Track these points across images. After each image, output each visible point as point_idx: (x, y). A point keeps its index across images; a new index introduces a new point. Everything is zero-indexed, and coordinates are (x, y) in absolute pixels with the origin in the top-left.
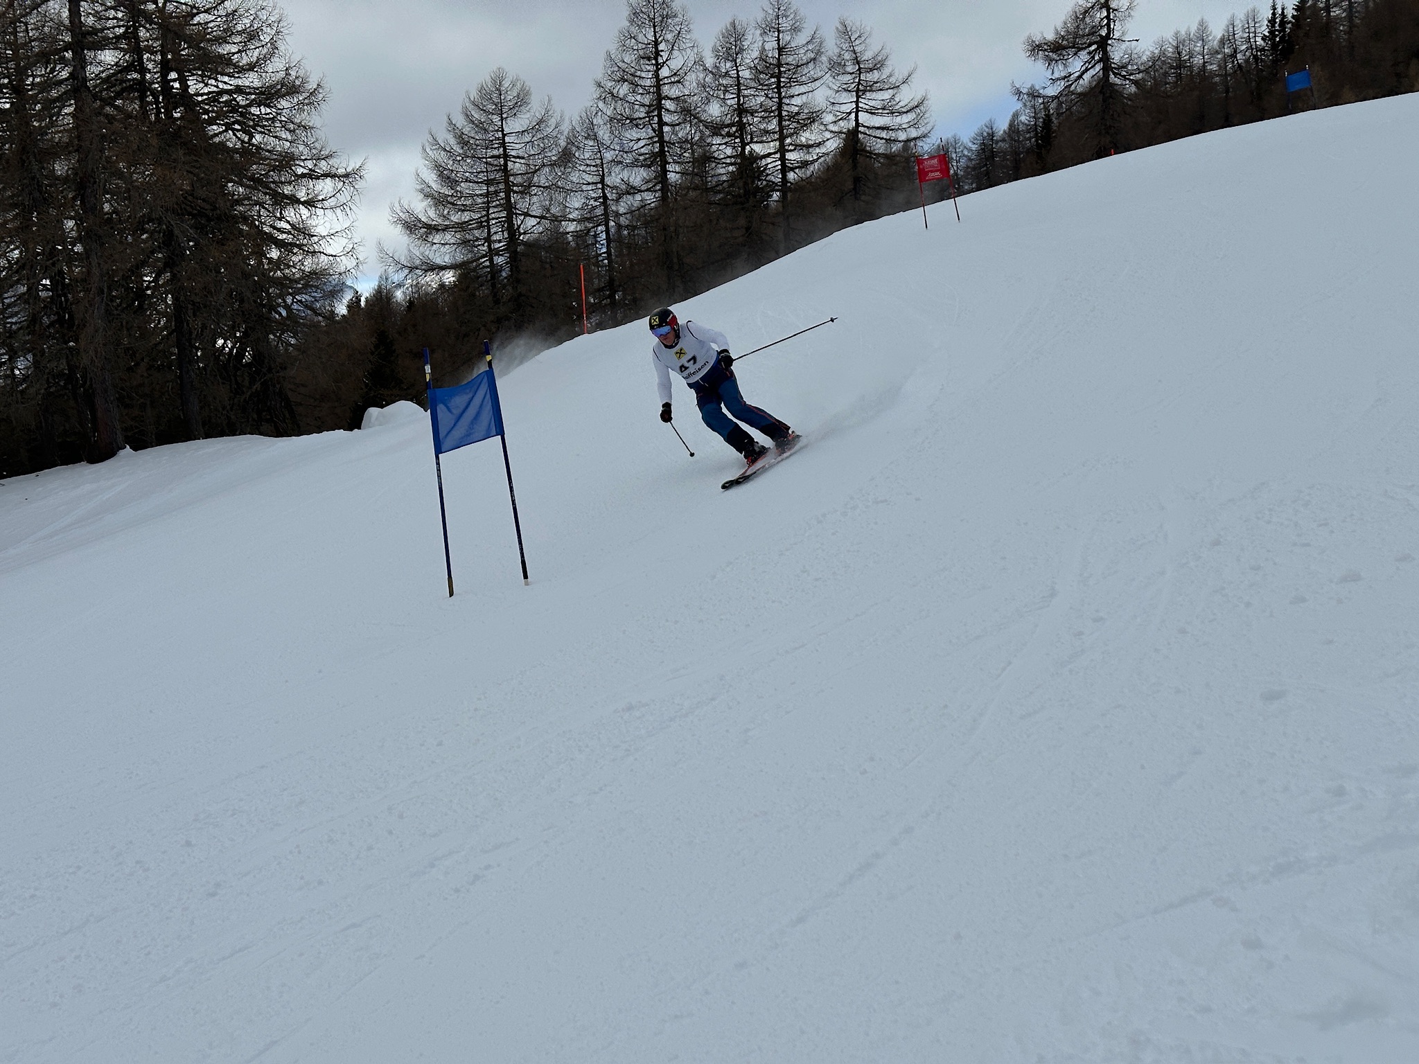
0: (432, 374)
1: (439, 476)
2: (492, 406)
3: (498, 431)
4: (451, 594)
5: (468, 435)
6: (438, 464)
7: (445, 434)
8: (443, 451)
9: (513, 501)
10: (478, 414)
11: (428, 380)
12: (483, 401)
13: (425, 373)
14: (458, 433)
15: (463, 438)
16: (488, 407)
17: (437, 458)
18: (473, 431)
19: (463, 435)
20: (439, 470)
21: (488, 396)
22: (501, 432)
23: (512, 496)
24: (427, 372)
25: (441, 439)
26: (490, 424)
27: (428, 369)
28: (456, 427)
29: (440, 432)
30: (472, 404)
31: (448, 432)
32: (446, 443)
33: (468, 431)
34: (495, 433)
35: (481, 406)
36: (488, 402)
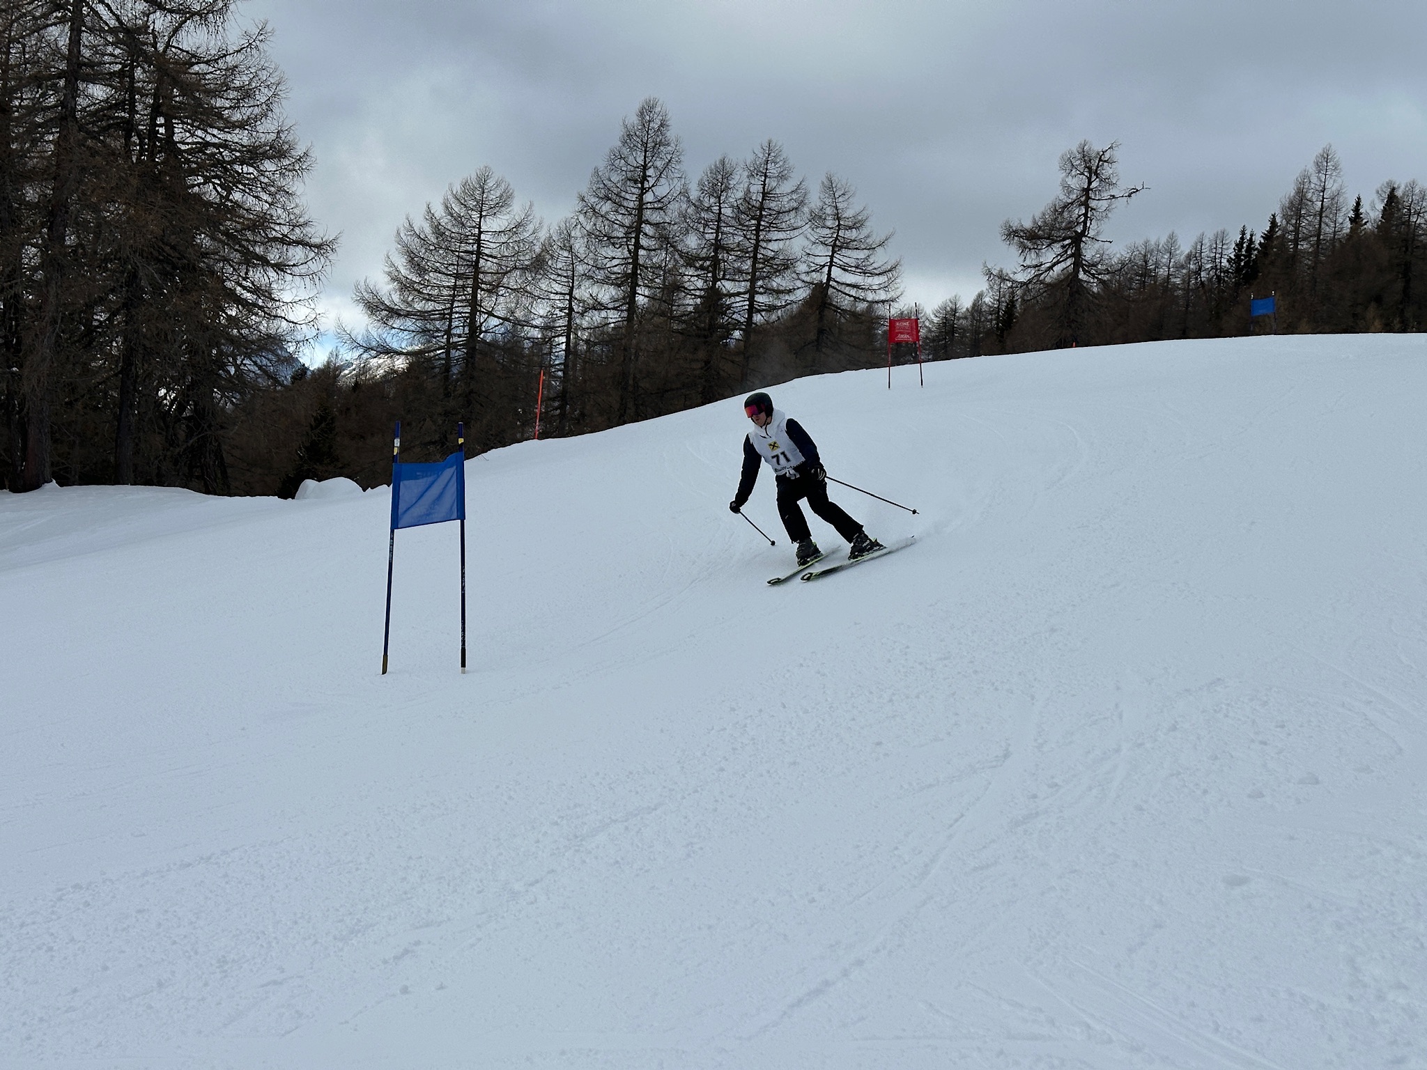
0: (400, 448)
1: (391, 551)
2: (457, 488)
3: (459, 515)
4: (384, 672)
5: (428, 515)
6: (392, 539)
7: (405, 509)
8: (399, 527)
9: (463, 588)
10: (440, 496)
11: (395, 454)
12: (448, 483)
13: (394, 447)
14: (417, 511)
15: (423, 516)
16: (453, 488)
17: (392, 532)
18: (434, 511)
19: (423, 513)
20: (392, 545)
21: (455, 478)
22: (462, 517)
23: (463, 582)
24: (395, 445)
25: (399, 514)
26: (451, 508)
27: (397, 442)
28: (417, 505)
29: (400, 507)
30: (436, 484)
31: (408, 509)
32: (404, 520)
33: (427, 511)
34: (455, 516)
35: (444, 488)
36: (453, 485)
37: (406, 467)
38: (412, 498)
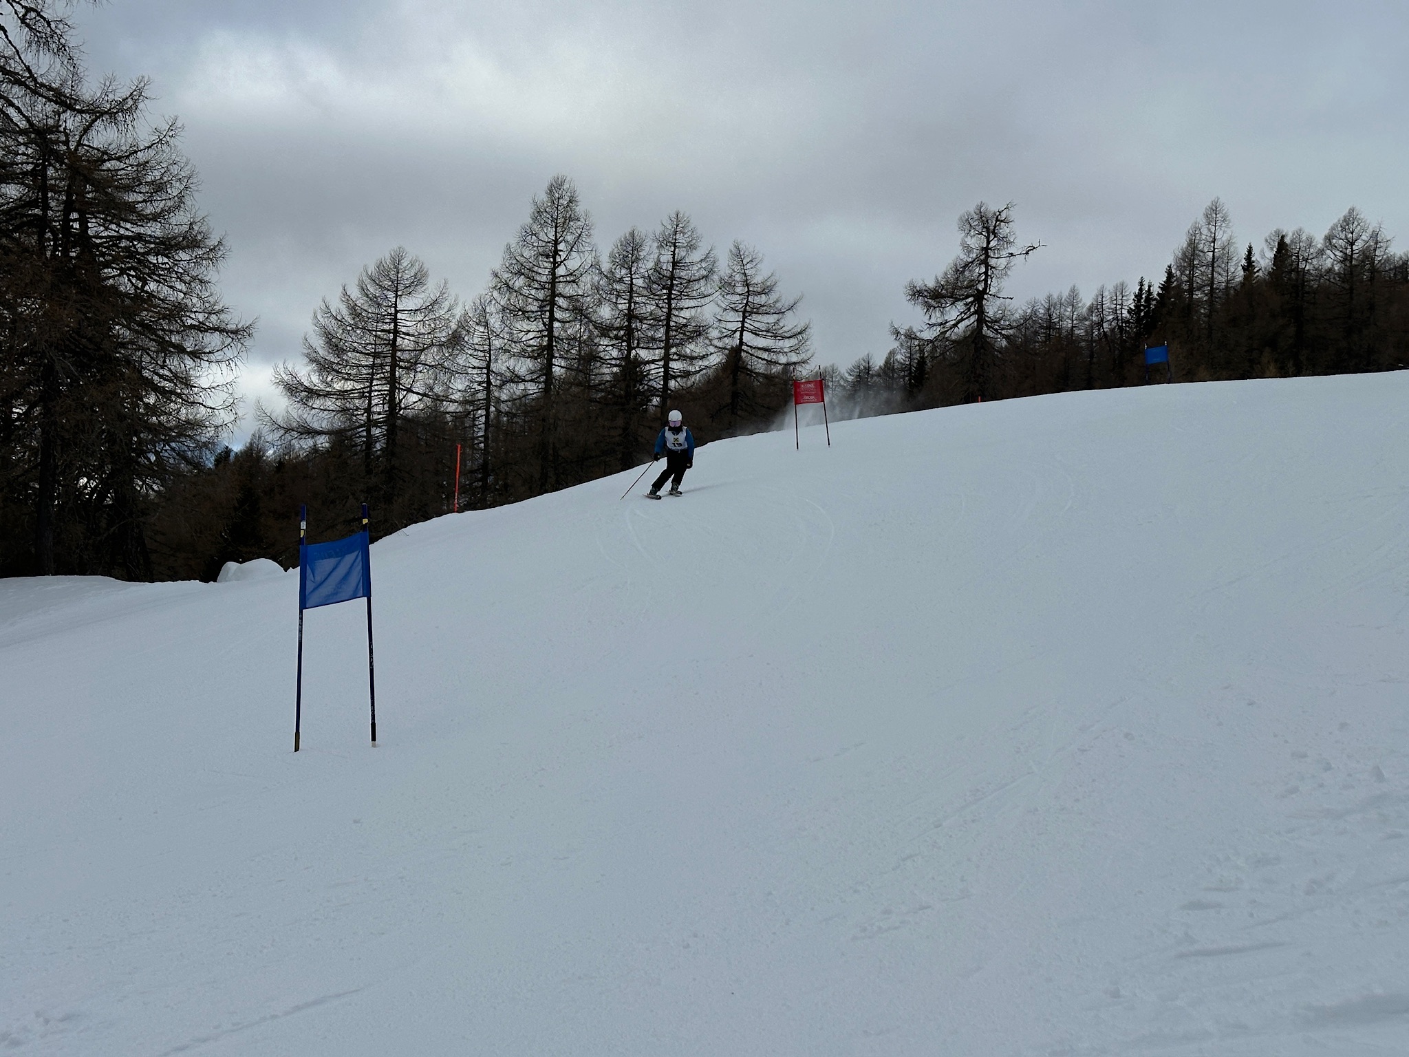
0: (306, 531)
1: (301, 631)
2: (363, 568)
3: (365, 592)
4: (297, 749)
5: (335, 593)
6: (301, 618)
7: (311, 589)
8: (307, 607)
9: (371, 663)
10: (346, 576)
11: (302, 536)
12: (354, 562)
13: (300, 529)
14: (325, 591)
15: (329, 596)
16: (359, 568)
17: (301, 613)
18: (340, 590)
19: (331, 593)
20: (301, 625)
21: (360, 557)
22: (367, 594)
23: (371, 657)
24: (302, 528)
25: (307, 594)
26: (357, 587)
27: (303, 525)
28: (325, 585)
29: (307, 587)
30: (342, 564)
31: (315, 589)
32: (311, 600)
33: (335, 590)
34: (361, 593)
35: (351, 568)
36: (359, 564)
37: (312, 549)
38: (318, 579)
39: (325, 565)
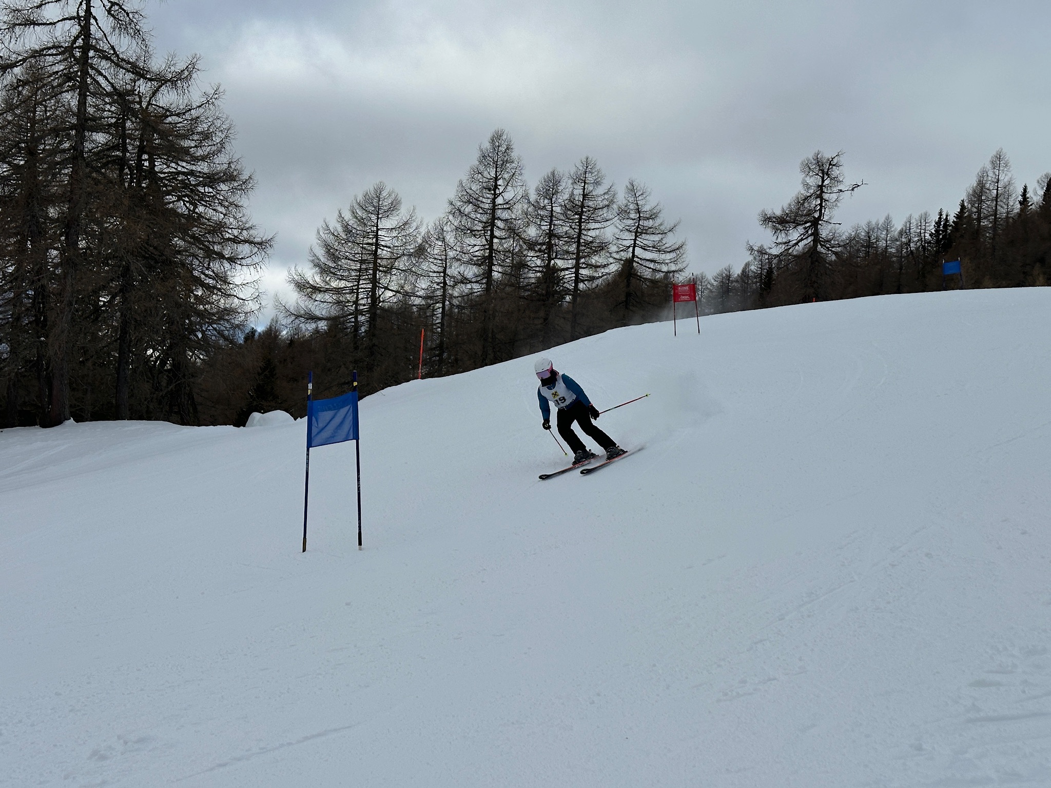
0: (313, 390)
1: (308, 464)
2: (353, 418)
3: (354, 436)
4: (304, 550)
5: (333, 436)
6: (308, 455)
7: (316, 433)
8: (312, 446)
9: (359, 489)
10: (341, 423)
11: (309, 394)
14: (325, 435)
15: (328, 438)
16: (350, 418)
17: (308, 450)
18: (337, 434)
19: (329, 436)
20: (308, 459)
21: (351, 410)
22: (356, 437)
23: (359, 484)
24: (309, 388)
25: (312, 437)
26: (349, 431)
27: (310, 386)
28: (324, 431)
29: (312, 432)
30: (338, 415)
31: (318, 433)
32: (316, 441)
33: (332, 434)
34: (352, 438)
35: (345, 417)
36: (350, 415)
37: (317, 403)
38: (321, 425)
39: (325, 416)
